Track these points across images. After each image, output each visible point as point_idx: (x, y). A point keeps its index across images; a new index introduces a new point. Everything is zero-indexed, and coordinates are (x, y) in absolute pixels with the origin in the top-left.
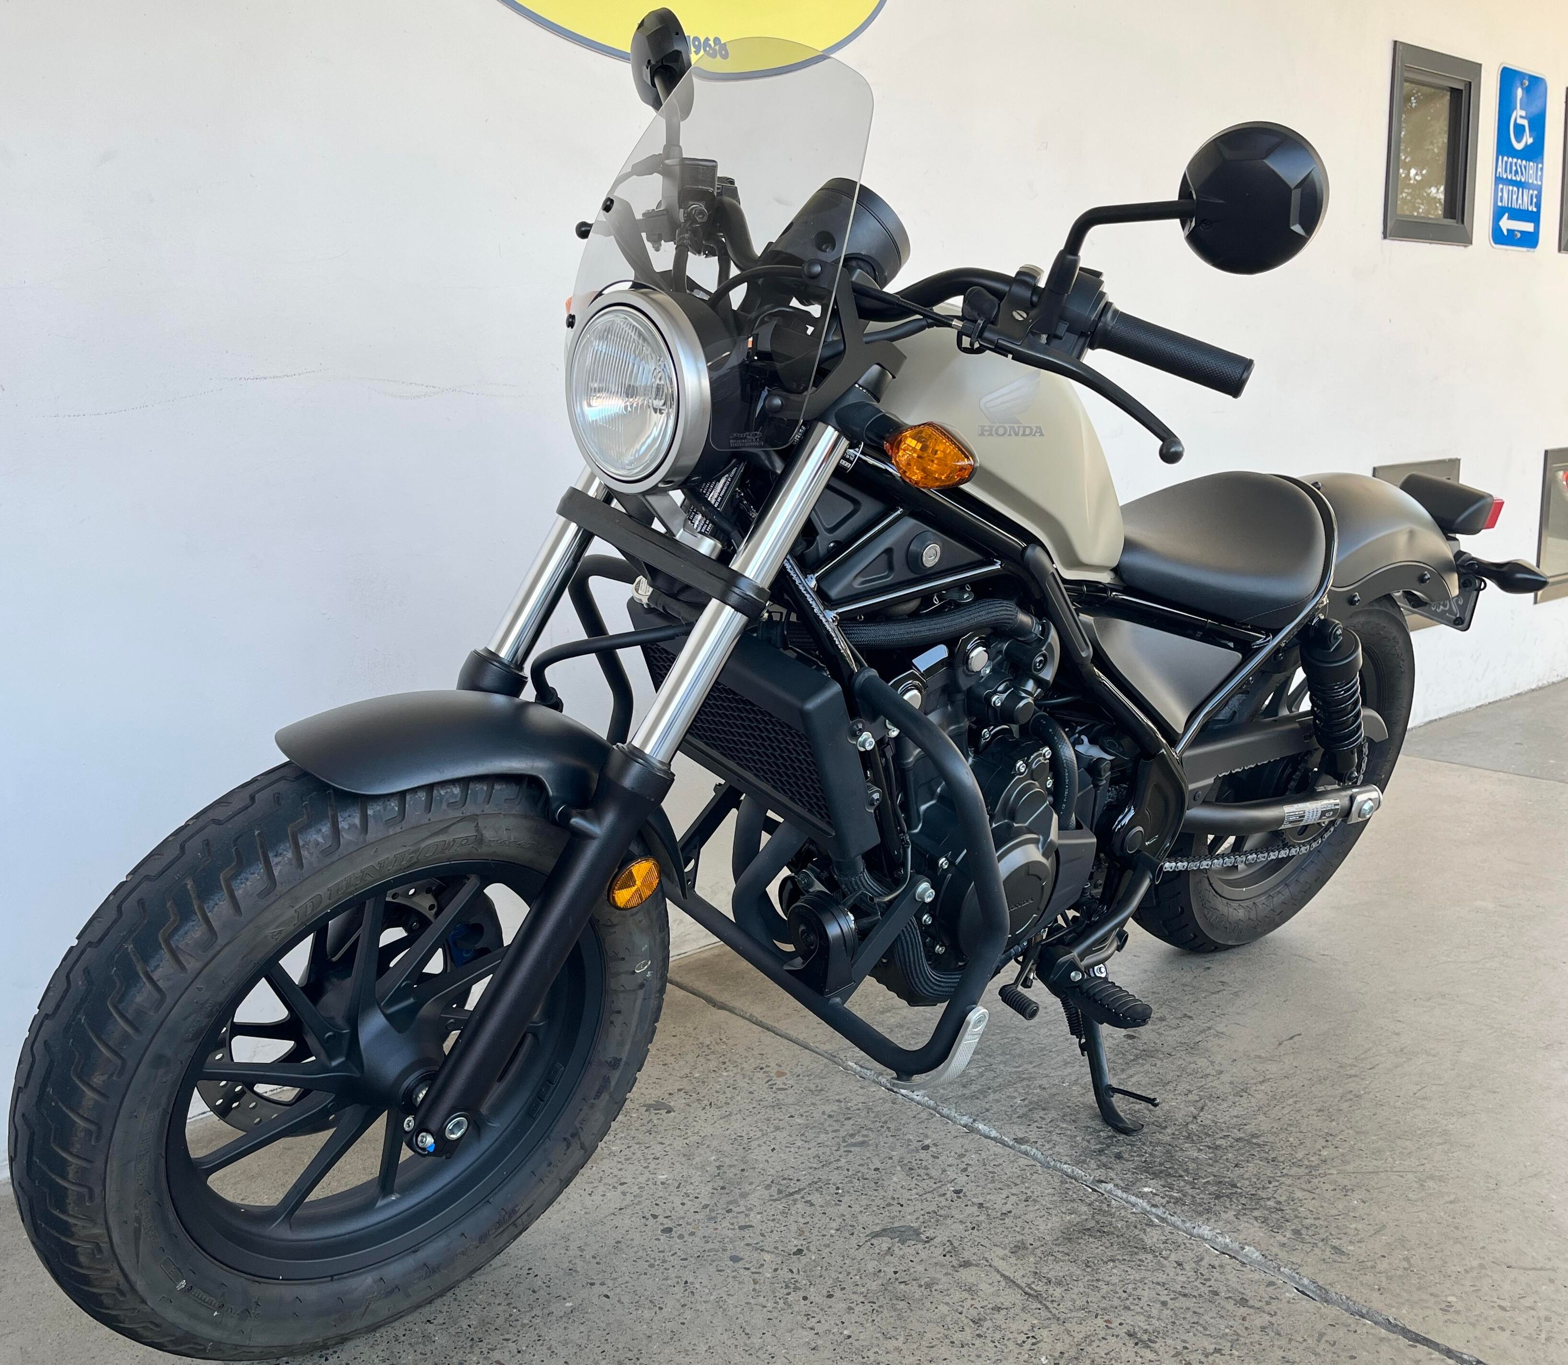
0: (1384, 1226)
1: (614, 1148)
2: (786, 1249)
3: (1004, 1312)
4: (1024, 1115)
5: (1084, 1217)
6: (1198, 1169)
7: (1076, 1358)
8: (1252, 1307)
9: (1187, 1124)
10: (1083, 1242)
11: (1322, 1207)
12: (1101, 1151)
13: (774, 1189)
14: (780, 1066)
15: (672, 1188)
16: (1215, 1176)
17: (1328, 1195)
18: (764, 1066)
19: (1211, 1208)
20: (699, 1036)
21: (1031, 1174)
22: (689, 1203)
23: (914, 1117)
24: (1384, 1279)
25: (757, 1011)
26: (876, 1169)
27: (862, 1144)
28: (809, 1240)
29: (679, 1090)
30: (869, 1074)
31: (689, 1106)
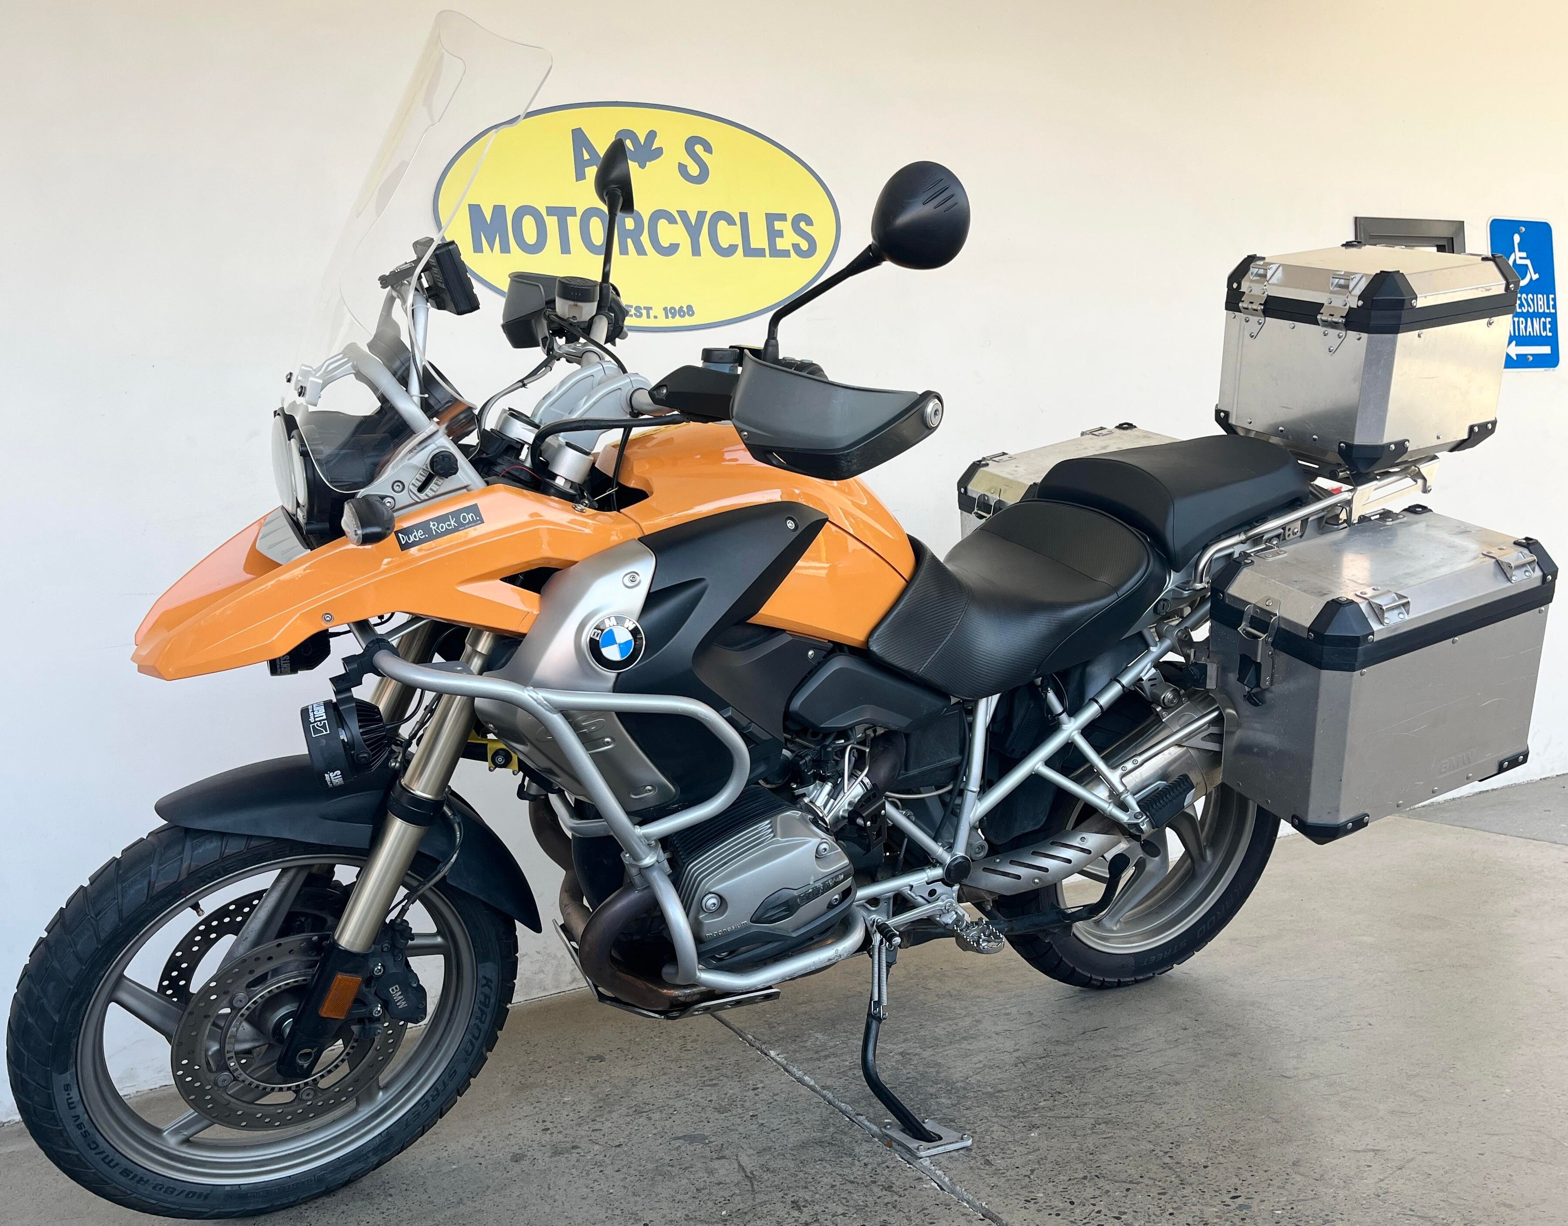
3: (721, 1186)
4: (843, 1071)
7: (746, 1213)
8: (891, 1191)
10: (812, 1148)
13: (634, 1109)
14: (698, 1036)
15: (569, 1106)
22: (571, 1114)
24: (1003, 1180)
26: (710, 1101)
27: (715, 1085)
28: (631, 1140)
30: (757, 1044)
31: (617, 1058)
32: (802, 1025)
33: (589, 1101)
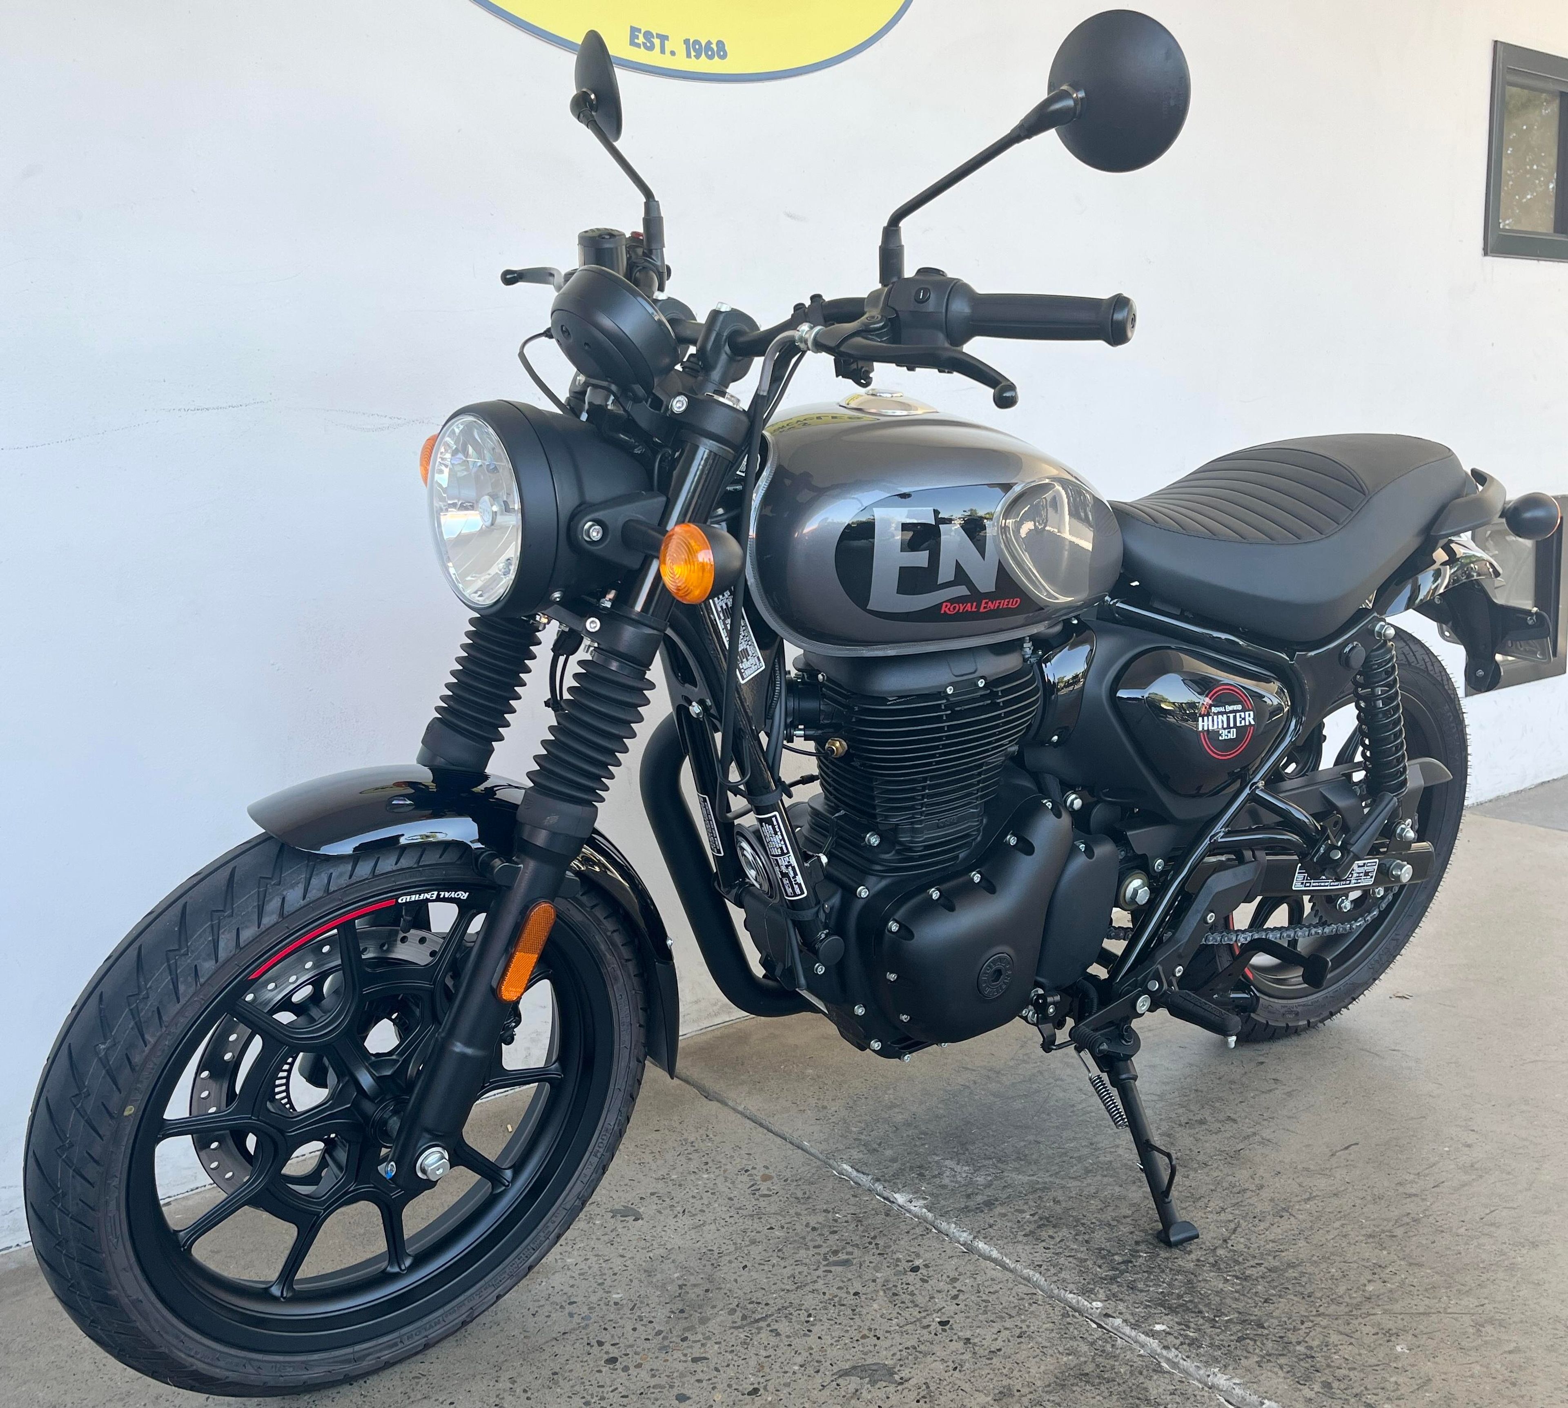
0: (1430, 1380)
1: (569, 1260)
2: (740, 1388)
4: (1032, 1233)
5: (1082, 1359)
6: (1220, 1304)
9: (1216, 1248)
10: (1079, 1389)
11: (1360, 1355)
12: (1113, 1279)
13: (739, 1314)
14: (767, 1167)
15: (626, 1309)
16: (1240, 1313)
17: (1367, 1340)
18: (750, 1168)
19: (1230, 1352)
20: (684, 1132)
21: (1030, 1304)
22: (641, 1329)
23: (908, 1232)
25: (753, 1104)
26: (856, 1294)
27: (846, 1263)
28: (768, 1378)
29: (652, 1194)
30: (865, 1180)
31: (660, 1212)
32: (915, 1145)
33: (657, 1300)
